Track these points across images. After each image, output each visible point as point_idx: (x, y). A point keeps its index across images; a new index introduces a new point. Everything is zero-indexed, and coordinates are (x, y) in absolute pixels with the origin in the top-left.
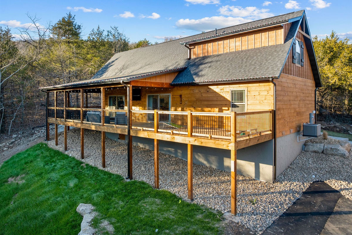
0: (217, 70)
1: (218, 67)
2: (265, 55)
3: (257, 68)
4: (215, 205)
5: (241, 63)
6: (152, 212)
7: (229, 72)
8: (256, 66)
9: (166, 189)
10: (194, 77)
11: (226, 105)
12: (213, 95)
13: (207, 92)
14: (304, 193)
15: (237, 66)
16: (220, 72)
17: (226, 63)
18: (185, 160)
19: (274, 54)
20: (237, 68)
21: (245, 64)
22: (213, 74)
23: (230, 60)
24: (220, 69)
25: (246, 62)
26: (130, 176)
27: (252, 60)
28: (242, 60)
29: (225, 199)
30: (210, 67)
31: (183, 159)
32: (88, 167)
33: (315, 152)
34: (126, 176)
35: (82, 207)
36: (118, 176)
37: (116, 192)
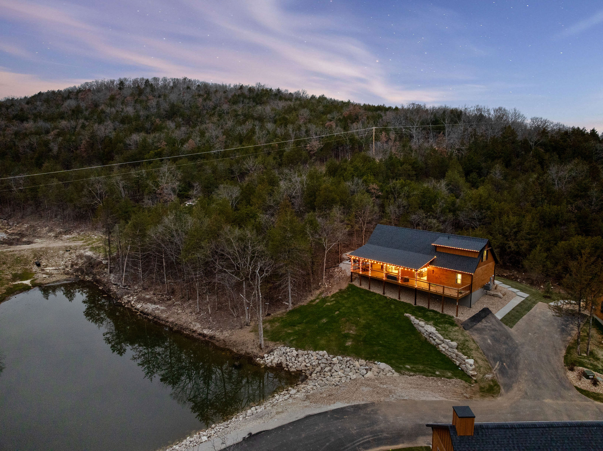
1: (451, 262)
2: (470, 262)
3: (467, 268)
4: (451, 314)
9: (432, 309)
12: (448, 274)
13: (446, 272)
15: (459, 264)
16: (452, 265)
19: (473, 262)
21: (462, 264)
22: (449, 265)
23: (456, 259)
26: (415, 304)
28: (461, 261)
29: (454, 313)
31: (434, 298)
32: (392, 299)
33: (490, 295)
34: (413, 304)
35: (407, 315)
36: (410, 304)
37: (415, 310)
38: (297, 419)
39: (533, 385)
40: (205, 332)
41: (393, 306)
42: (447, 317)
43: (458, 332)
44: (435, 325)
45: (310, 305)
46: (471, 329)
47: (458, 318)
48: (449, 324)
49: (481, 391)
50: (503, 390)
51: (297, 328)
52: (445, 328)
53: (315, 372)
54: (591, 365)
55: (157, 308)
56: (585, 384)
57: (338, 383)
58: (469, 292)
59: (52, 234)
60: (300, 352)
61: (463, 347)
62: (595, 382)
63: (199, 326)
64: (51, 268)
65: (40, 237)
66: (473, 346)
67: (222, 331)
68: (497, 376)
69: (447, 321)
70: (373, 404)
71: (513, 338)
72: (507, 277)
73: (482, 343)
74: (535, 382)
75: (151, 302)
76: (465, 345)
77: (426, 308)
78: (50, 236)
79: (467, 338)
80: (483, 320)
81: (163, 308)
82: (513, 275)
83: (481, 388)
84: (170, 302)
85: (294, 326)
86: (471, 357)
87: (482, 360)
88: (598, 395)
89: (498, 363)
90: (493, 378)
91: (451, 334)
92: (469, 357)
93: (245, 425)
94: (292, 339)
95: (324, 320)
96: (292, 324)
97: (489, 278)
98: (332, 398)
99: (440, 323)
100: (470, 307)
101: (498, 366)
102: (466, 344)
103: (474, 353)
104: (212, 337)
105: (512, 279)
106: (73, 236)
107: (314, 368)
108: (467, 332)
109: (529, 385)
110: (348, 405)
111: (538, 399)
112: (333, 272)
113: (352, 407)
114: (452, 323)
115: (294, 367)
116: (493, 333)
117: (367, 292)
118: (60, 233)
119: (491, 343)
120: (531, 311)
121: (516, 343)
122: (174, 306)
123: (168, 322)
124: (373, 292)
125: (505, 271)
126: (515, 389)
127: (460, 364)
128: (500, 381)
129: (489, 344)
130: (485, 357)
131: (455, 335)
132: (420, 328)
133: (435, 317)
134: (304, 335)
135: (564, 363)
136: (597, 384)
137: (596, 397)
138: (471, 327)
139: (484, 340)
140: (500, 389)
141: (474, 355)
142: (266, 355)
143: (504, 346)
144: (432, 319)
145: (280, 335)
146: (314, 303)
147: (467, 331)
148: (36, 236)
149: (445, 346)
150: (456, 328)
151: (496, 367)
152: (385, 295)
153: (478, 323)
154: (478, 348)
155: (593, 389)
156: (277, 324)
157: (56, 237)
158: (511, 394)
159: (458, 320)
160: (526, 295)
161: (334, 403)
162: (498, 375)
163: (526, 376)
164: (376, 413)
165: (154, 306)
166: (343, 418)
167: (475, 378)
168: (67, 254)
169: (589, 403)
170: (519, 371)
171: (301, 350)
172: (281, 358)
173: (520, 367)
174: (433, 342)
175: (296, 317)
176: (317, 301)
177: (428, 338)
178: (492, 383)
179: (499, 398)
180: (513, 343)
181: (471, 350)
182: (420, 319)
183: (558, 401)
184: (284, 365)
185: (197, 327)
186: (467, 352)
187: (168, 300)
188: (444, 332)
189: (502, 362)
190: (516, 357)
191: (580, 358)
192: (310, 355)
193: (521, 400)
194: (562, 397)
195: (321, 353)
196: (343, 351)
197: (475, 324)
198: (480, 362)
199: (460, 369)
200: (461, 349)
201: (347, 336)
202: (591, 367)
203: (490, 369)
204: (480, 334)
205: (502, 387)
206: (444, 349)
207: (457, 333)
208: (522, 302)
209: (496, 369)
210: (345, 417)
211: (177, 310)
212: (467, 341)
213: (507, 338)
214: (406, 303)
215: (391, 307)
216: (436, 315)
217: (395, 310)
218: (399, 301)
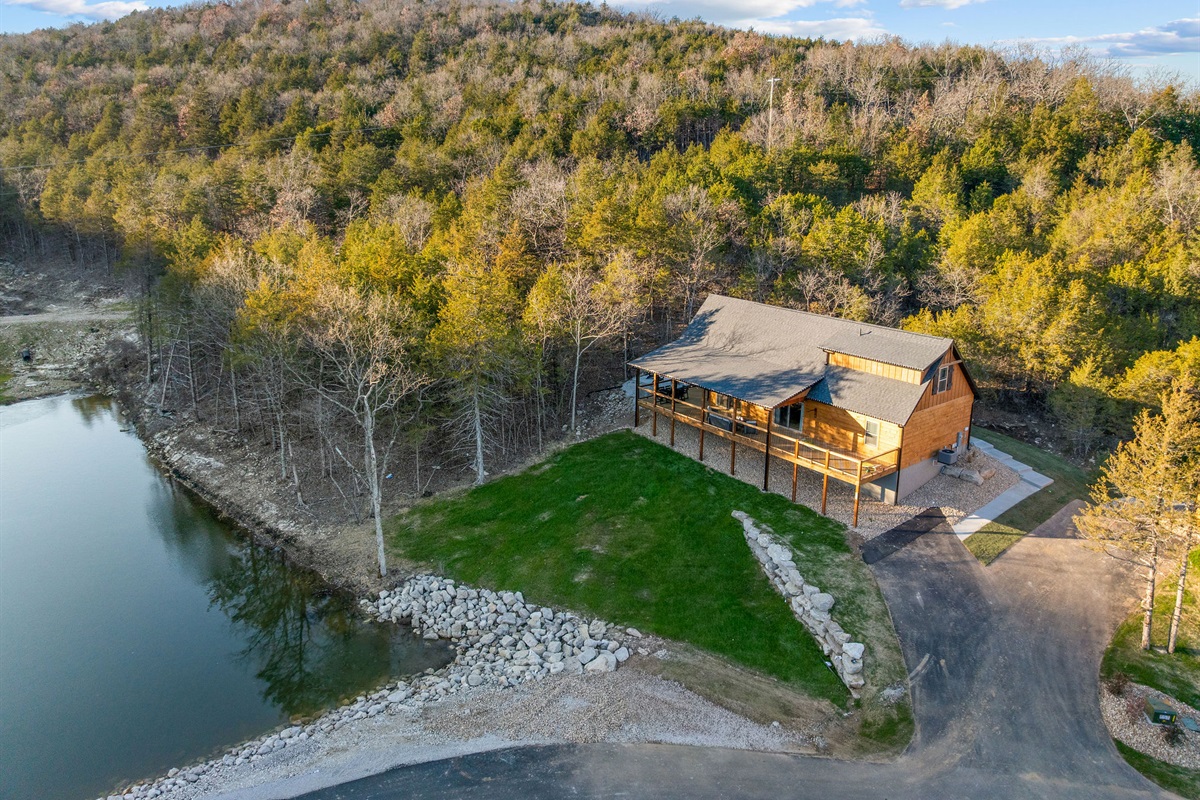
0: (856, 396)
1: (857, 392)
4: (842, 519)
5: (879, 395)
6: (795, 520)
9: (801, 503)
10: (832, 395)
11: (860, 432)
12: (850, 421)
13: (844, 415)
14: (917, 516)
16: (858, 399)
17: (866, 389)
24: (859, 395)
26: (766, 488)
28: (881, 392)
29: (850, 516)
30: (849, 387)
32: (716, 473)
33: (952, 477)
34: (761, 487)
35: (736, 514)
36: (754, 487)
37: (760, 503)
38: (366, 774)
39: (1001, 729)
40: (282, 526)
41: (712, 491)
42: (830, 526)
43: (845, 567)
44: (795, 545)
45: (526, 478)
46: (880, 563)
47: (856, 530)
48: (829, 544)
49: (863, 734)
50: (919, 736)
51: (477, 531)
52: (816, 555)
53: (478, 645)
54: (1175, 680)
55: (209, 463)
56: (1146, 738)
57: (513, 681)
58: (889, 467)
59: (83, 296)
60: (462, 591)
61: (846, 608)
62: (1173, 736)
63: (274, 512)
64: (51, 366)
65: (59, 301)
66: (872, 605)
67: (315, 528)
68: (913, 693)
69: (828, 536)
70: (571, 747)
71: (985, 591)
72: (1011, 433)
73: (900, 600)
74: (1009, 717)
75: (200, 451)
76: (854, 603)
77: (787, 501)
78: (78, 299)
79: (865, 585)
80: (920, 540)
81: (219, 464)
82: (1026, 428)
83: (866, 724)
84: (238, 452)
85: (475, 525)
86: (860, 636)
87: (889, 648)
88: (1177, 772)
89: (927, 656)
90: (903, 698)
91: (828, 571)
92: (853, 639)
93: (238, 780)
94: (456, 556)
95: (546, 516)
96: (470, 521)
97: (954, 434)
98: (481, 720)
99: (811, 541)
100: (897, 504)
101: (925, 666)
102: (858, 602)
103: (872, 629)
104: (290, 540)
105: (1021, 439)
106: (120, 300)
107: (480, 633)
108: (868, 570)
109: (992, 726)
110: (508, 744)
111: (1006, 771)
112: (605, 400)
113: (515, 751)
114: (839, 545)
115: (435, 627)
116: (935, 574)
117: (665, 453)
118: (99, 294)
119: (921, 603)
120: (1048, 521)
121: (988, 608)
122: (243, 461)
123: (216, 497)
124: (678, 453)
125: (1009, 415)
126: (953, 734)
127: (831, 651)
128: (918, 707)
129: (915, 605)
130: (897, 642)
131: (837, 575)
132: (758, 552)
133: (803, 525)
134: (488, 549)
135: (1102, 671)
136: (1179, 741)
137: (1167, 776)
138: (883, 557)
139: (907, 591)
140: (911, 732)
141: (871, 633)
142: (383, 594)
143: (953, 614)
144: (794, 529)
145: (434, 546)
146: (536, 473)
147: (870, 566)
148: (52, 298)
149: (803, 602)
150: (844, 557)
151: (919, 668)
152: (703, 462)
153: (905, 545)
154: (885, 613)
155: (1163, 751)
156: (438, 518)
157: (88, 301)
158: (935, 750)
159: (856, 537)
160: (1045, 481)
161: (480, 736)
162: (917, 692)
163: (991, 699)
164: (567, 776)
165: (203, 460)
166: (479, 783)
167: (855, 695)
168: (91, 338)
169: (1144, 793)
170: (976, 685)
171: (465, 585)
172: (414, 603)
173: (982, 673)
174: (781, 587)
175: (485, 505)
176: (547, 467)
177: (771, 577)
178: (894, 714)
179: (902, 760)
180: (980, 606)
181: (866, 617)
182: (764, 526)
183: (1056, 781)
184: (415, 622)
185: (269, 513)
186: (852, 623)
187: (236, 447)
188: (810, 565)
189: (937, 655)
190: (978, 644)
191: (1150, 659)
192: (483, 599)
193: (959, 769)
194: (1074, 770)
195: (508, 596)
196: (562, 595)
197: (896, 550)
198: (881, 653)
199: (829, 664)
200: (840, 613)
201: (583, 559)
202: (1175, 687)
203: (902, 674)
204: (902, 576)
205: (918, 727)
206: (799, 611)
207: (841, 571)
208: (1029, 497)
209: (917, 675)
210: (485, 779)
211: (247, 470)
212: (862, 592)
213: (967, 592)
214: (744, 483)
215: (707, 492)
216: (807, 520)
217: (715, 501)
218: (730, 478)
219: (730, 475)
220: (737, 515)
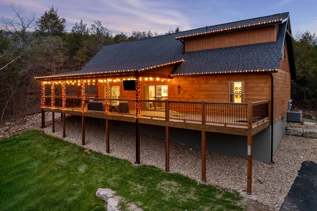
0: (215, 64)
1: (215, 61)
2: (260, 51)
3: (255, 62)
5: (237, 58)
6: (173, 193)
7: (228, 66)
8: (254, 61)
9: (176, 172)
11: (224, 95)
12: (211, 86)
13: (205, 83)
15: (235, 61)
16: (218, 65)
17: (223, 58)
18: (183, 144)
19: (268, 50)
20: (235, 62)
21: (243, 59)
22: (212, 67)
23: (226, 55)
24: (218, 63)
25: (243, 57)
26: (138, 161)
27: (249, 55)
28: (239, 55)
31: (181, 144)
32: (93, 153)
33: (296, 135)
35: (102, 192)
36: (126, 161)
37: (130, 176)
41: (82, 169)
42: (219, 196)
47: (254, 197)
58: (266, 120)
77: (160, 171)
100: (272, 162)
117: (54, 143)
133: (183, 199)
144: (173, 206)
152: (85, 146)
159: (260, 208)
214: (117, 159)
215: (77, 171)
216: (187, 192)
217: (82, 179)
218: (105, 155)
219: (106, 153)
220: (101, 194)
